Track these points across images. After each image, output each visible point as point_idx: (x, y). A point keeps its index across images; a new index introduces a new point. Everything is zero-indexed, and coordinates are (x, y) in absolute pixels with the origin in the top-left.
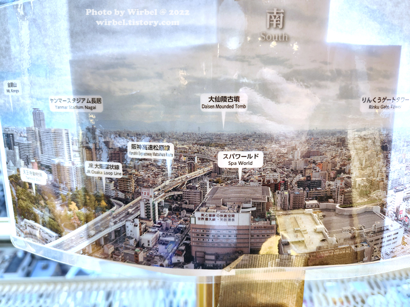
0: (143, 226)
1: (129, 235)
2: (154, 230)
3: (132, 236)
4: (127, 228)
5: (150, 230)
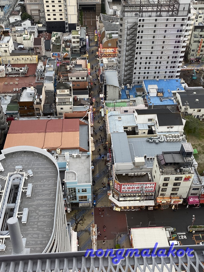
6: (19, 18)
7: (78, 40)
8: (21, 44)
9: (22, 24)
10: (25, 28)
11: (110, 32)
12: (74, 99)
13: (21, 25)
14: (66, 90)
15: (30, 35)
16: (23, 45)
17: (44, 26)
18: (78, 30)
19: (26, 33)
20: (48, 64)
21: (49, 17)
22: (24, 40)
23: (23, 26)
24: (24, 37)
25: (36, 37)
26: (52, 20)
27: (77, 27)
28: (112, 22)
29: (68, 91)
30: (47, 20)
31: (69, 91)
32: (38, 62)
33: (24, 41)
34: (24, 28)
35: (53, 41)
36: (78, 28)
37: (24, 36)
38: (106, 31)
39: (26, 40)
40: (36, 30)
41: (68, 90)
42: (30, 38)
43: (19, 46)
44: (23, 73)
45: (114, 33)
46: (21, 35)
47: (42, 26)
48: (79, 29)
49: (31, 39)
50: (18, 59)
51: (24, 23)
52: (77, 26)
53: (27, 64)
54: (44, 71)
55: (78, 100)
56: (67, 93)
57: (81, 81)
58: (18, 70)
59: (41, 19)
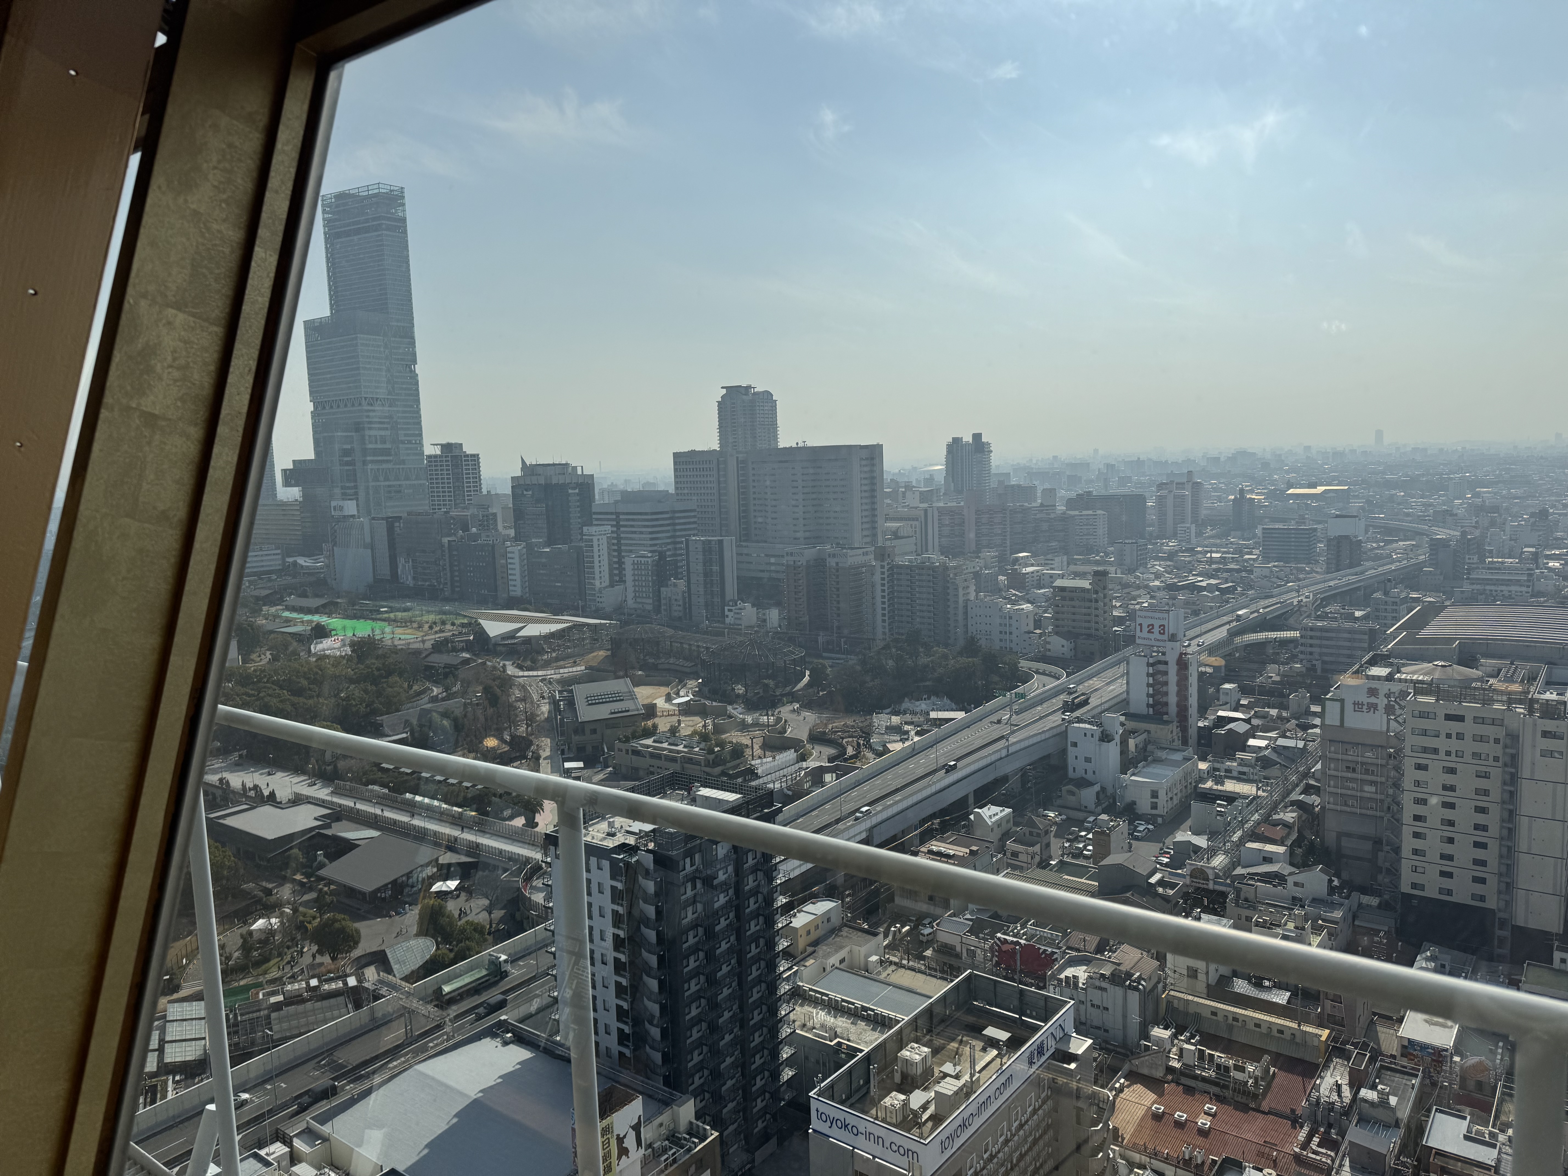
0: (1136, 742)
1: (1080, 773)
2: (1178, 756)
3: (1090, 776)
4: (1070, 749)
5: (1163, 754)
9: (1290, 880)
10: (1301, 900)
15: (1318, 932)
17: (1384, 906)
21: (1418, 878)
23: (1292, 891)
26: (1431, 892)
27: (1558, 955)
30: (1405, 888)
32: (1327, 1060)
36: (1563, 960)
40: (1344, 918)
44: (1242, 1089)
46: (1276, 925)
47: (1379, 906)
50: (1235, 1020)
51: (1298, 879)
52: (1561, 949)
53: (1270, 1052)
58: (1227, 1069)
59: (1380, 876)
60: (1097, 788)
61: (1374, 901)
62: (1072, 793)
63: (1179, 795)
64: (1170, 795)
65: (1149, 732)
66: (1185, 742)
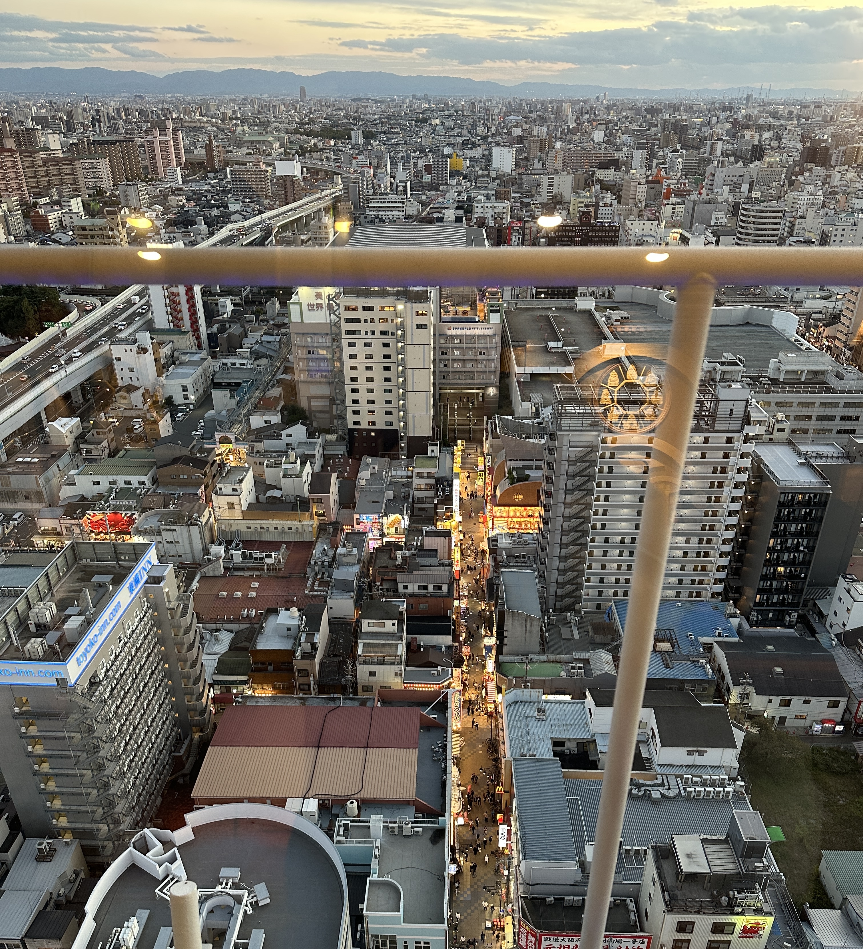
0: (165, 350)
1: (127, 382)
2: (196, 358)
3: (135, 383)
4: (116, 364)
5: (186, 358)
6: (276, 419)
7: (432, 481)
8: (274, 487)
9: (283, 433)
10: (291, 445)
11: (519, 464)
12: (409, 645)
13: (279, 437)
14: (388, 623)
15: (303, 464)
16: (280, 489)
17: (341, 438)
18: (433, 455)
19: (292, 460)
20: (344, 546)
21: (356, 418)
22: (284, 476)
23: (286, 439)
24: (285, 470)
25: (317, 468)
26: (364, 425)
27: (430, 448)
28: (527, 438)
29: (393, 624)
30: (351, 426)
31: (396, 625)
32: (317, 538)
33: (284, 481)
34: (287, 444)
35: (363, 482)
36: (433, 451)
37: (284, 466)
38: (511, 460)
39: (291, 476)
40: (318, 451)
41: (394, 621)
42: (302, 471)
43: (269, 493)
44: (272, 568)
45: (530, 468)
46: (278, 465)
47: (337, 440)
48: (436, 453)
49: (304, 474)
50: (262, 528)
51: (289, 431)
52: (431, 445)
53: (285, 542)
54: (330, 565)
55: (422, 649)
56: (391, 631)
57: (432, 596)
58: (261, 559)
59: (335, 421)
60: (142, 390)
61: (333, 437)
62: (125, 398)
63: (202, 387)
64: (196, 387)
65: (173, 342)
66: (200, 347)
